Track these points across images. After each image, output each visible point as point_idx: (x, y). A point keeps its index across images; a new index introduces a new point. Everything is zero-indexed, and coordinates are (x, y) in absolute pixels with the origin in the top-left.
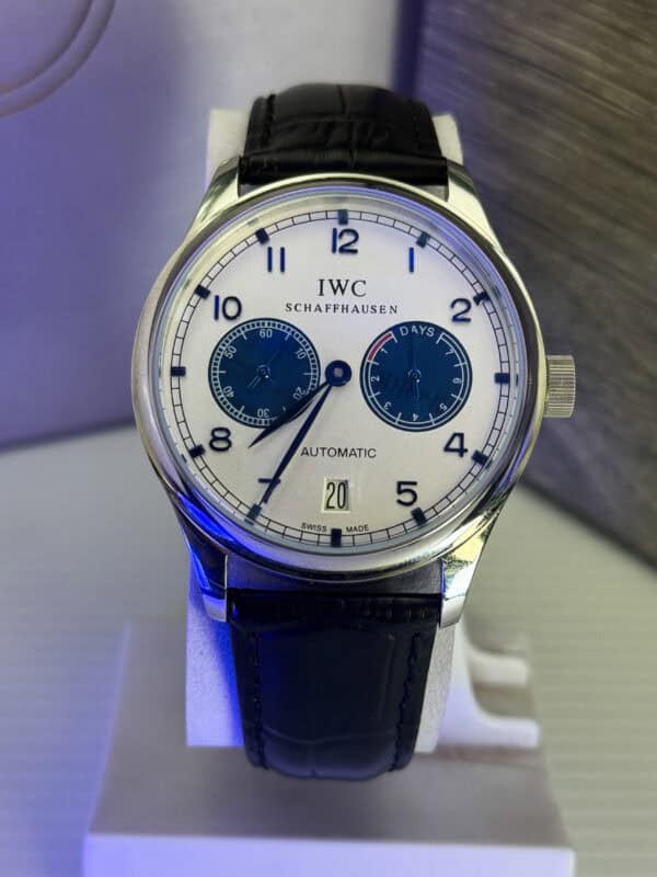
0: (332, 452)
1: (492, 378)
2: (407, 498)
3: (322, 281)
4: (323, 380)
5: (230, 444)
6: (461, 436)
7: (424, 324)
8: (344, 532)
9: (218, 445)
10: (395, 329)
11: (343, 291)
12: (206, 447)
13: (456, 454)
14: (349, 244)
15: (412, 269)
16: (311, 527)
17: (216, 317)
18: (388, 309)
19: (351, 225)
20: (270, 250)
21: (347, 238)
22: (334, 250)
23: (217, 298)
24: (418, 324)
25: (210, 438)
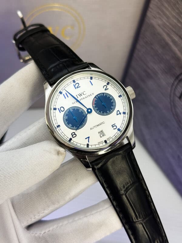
0: (96, 126)
1: (118, 97)
2: (115, 127)
3: (77, 95)
4: (87, 113)
5: (76, 135)
6: (118, 111)
7: (100, 94)
8: (107, 140)
9: (74, 136)
10: (95, 97)
11: (82, 95)
12: (72, 138)
13: (119, 115)
14: (78, 86)
15: (92, 85)
16: (100, 142)
17: (60, 112)
18: (92, 94)
19: (76, 82)
20: (64, 95)
21: (77, 85)
22: (76, 88)
23: (58, 109)
24: (99, 94)
25: (72, 136)
